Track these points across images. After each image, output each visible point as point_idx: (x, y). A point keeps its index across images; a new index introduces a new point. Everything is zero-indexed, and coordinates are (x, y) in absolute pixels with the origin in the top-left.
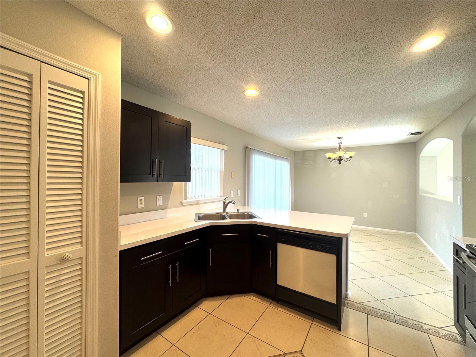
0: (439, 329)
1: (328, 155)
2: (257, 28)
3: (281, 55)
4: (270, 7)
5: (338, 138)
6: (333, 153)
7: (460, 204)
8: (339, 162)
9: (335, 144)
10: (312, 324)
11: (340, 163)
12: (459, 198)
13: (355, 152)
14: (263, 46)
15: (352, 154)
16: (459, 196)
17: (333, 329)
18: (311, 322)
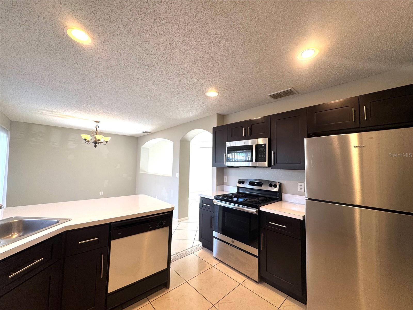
0: (192, 248)
1: (84, 136)
2: (192, 10)
3: (168, 41)
4: (217, 13)
5: (95, 121)
6: (90, 135)
7: (177, 177)
8: (94, 144)
9: (92, 126)
10: (151, 303)
11: (95, 146)
12: (177, 175)
13: (111, 138)
14: (172, 22)
15: (108, 139)
16: (177, 172)
17: (165, 291)
18: (148, 302)
